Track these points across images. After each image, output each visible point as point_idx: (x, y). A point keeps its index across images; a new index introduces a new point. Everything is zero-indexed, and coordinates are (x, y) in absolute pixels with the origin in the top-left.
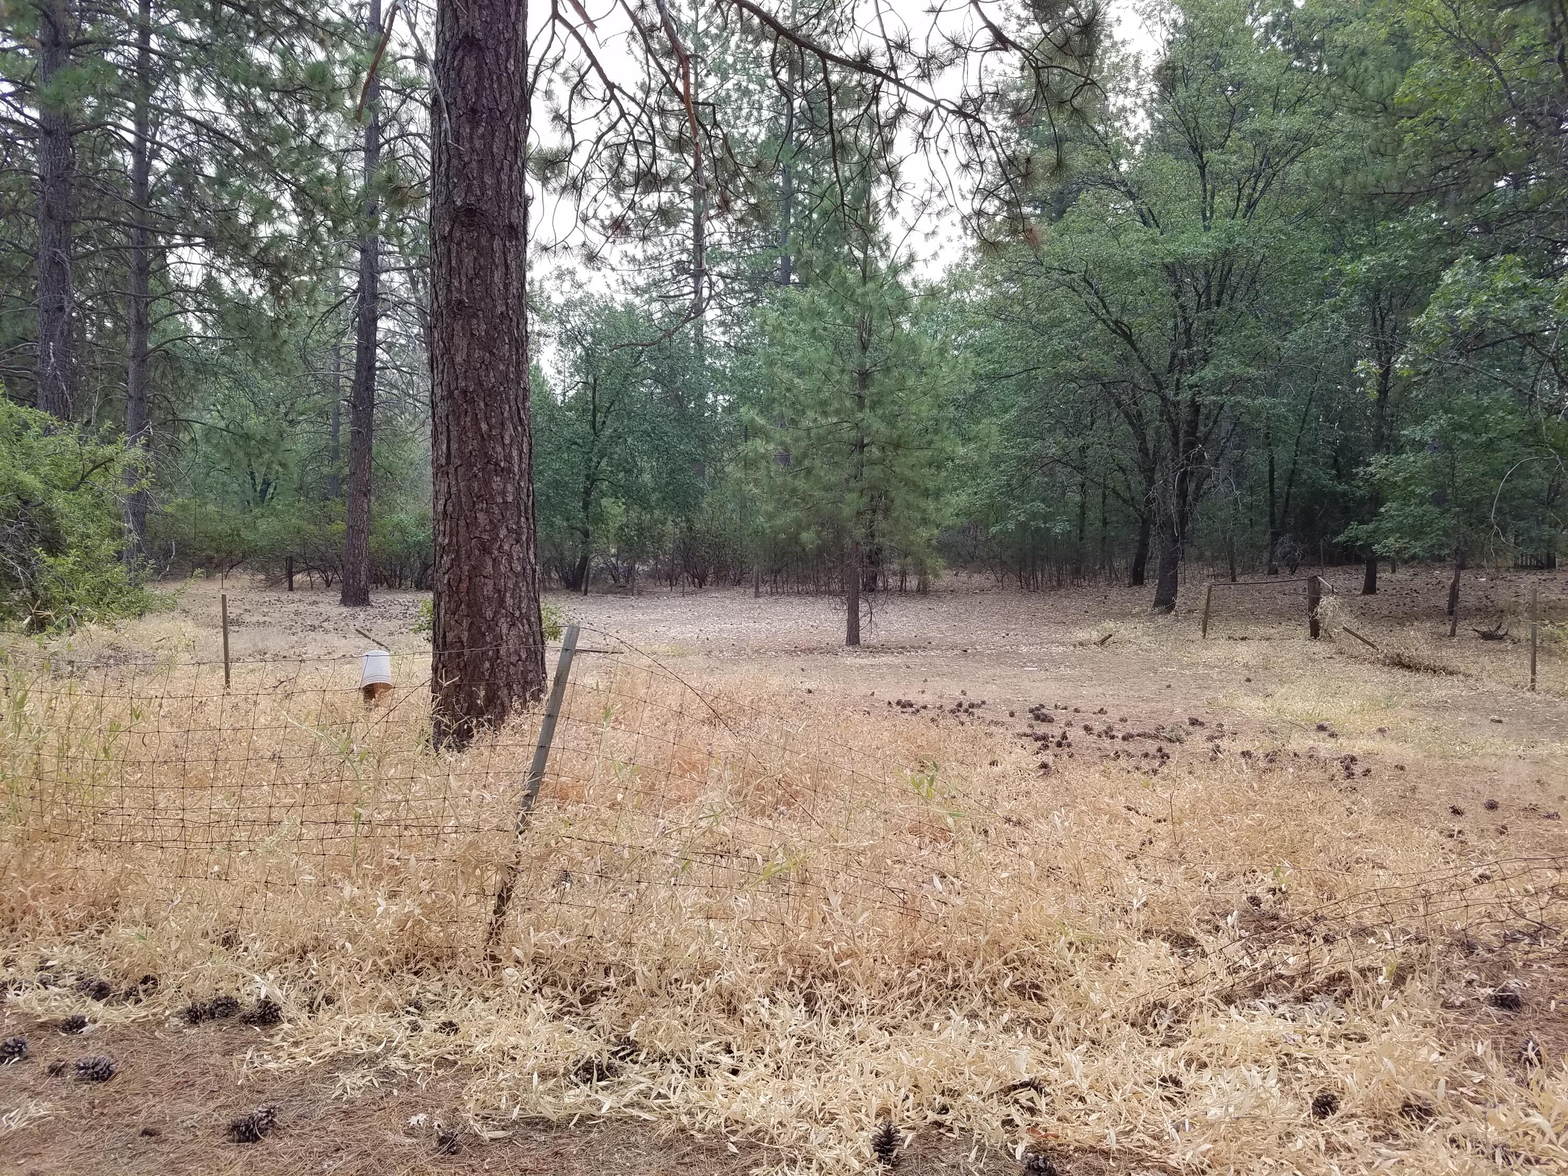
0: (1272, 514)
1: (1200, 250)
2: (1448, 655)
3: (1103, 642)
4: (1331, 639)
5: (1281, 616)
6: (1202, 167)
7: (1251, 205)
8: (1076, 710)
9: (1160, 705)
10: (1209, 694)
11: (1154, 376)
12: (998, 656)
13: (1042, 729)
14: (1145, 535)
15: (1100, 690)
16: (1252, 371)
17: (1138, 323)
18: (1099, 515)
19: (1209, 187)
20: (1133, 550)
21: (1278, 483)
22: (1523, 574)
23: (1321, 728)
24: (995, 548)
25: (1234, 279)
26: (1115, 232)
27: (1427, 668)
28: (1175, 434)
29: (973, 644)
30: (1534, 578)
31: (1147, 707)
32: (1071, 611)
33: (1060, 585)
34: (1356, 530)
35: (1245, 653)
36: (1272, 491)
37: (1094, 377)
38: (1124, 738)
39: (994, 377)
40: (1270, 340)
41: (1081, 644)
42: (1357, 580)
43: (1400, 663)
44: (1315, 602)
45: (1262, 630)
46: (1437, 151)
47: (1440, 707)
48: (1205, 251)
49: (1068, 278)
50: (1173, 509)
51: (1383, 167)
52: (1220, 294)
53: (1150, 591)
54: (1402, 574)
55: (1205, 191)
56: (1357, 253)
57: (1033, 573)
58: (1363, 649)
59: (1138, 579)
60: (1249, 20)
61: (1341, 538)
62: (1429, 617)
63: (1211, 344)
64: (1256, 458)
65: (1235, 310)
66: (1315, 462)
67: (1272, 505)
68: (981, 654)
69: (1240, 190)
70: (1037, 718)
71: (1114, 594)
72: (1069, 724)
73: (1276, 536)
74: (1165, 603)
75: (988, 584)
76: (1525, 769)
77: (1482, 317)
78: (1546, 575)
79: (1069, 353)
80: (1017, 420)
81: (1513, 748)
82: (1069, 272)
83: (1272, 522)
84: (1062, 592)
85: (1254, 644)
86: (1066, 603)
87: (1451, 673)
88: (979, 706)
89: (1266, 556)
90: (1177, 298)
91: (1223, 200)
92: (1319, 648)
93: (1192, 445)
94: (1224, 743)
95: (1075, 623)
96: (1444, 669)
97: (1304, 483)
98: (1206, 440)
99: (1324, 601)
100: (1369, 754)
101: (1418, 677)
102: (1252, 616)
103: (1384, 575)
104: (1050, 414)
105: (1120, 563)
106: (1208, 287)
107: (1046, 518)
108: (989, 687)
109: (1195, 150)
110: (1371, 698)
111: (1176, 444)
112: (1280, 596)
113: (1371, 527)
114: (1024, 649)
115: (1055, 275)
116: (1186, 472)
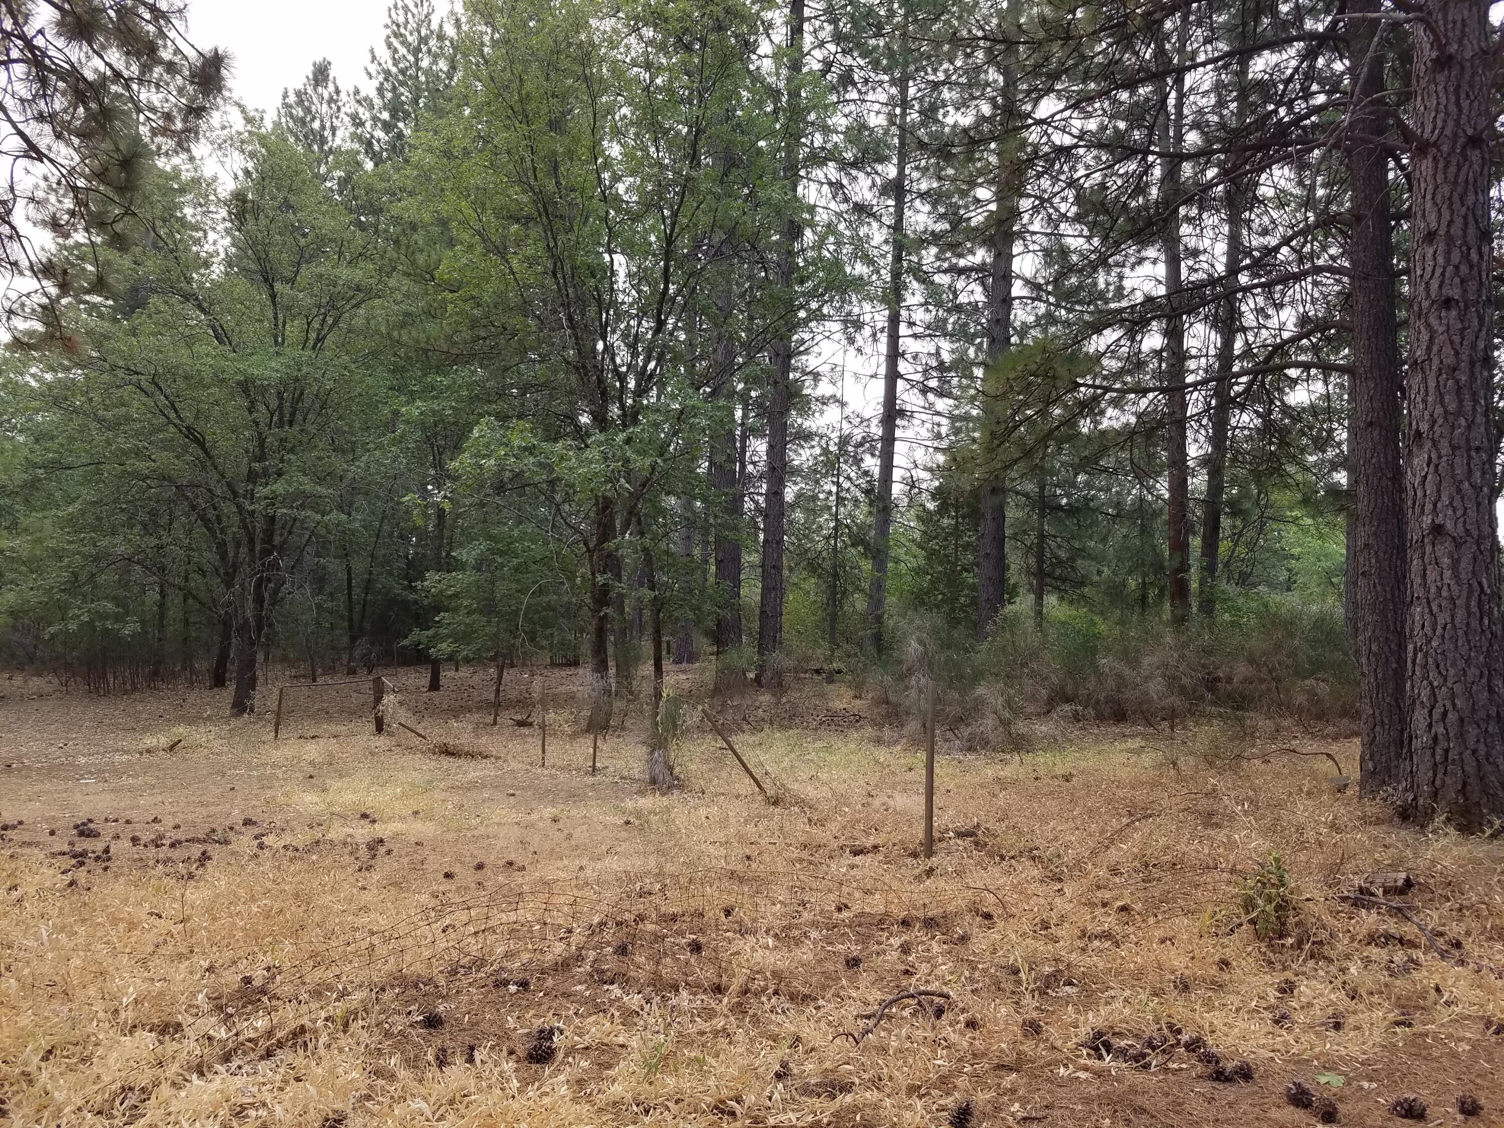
0: (351, 620)
1: (267, 373)
2: (485, 742)
3: (172, 748)
4: (391, 734)
5: (354, 714)
6: (273, 296)
7: (320, 339)
8: (128, 822)
9: (219, 808)
10: (269, 793)
11: (229, 484)
12: (50, 769)
13: (83, 844)
14: (226, 636)
15: (160, 798)
16: (320, 490)
17: (213, 431)
18: (181, 615)
19: (280, 316)
20: (215, 650)
21: (356, 591)
22: (556, 671)
23: (364, 816)
24: (60, 649)
25: (307, 402)
26: (189, 341)
27: (467, 754)
28: (251, 541)
29: (19, 758)
30: (563, 673)
31: (204, 812)
32: (144, 716)
33: (134, 689)
34: (417, 635)
35: (313, 751)
36: (350, 598)
37: (165, 478)
38: (172, 845)
39: (54, 466)
40: (338, 463)
41: (149, 751)
42: (422, 678)
43: (448, 752)
44: (378, 700)
45: (333, 728)
46: (474, 324)
47: (473, 786)
48: (274, 374)
49: (135, 378)
50: (249, 614)
51: (432, 327)
52: (293, 414)
53: (228, 694)
54: (464, 672)
55: (276, 318)
56: (412, 397)
57: (104, 677)
58: (417, 741)
59: (219, 681)
60: (323, 169)
61: (405, 642)
62: (479, 709)
63: (282, 461)
64: (334, 566)
65: (307, 433)
66: (390, 573)
67: (350, 611)
68: (29, 768)
69: (309, 324)
70: (82, 834)
71: (192, 698)
72: (117, 837)
73: (353, 639)
74: (240, 707)
75: (49, 689)
76: (516, 833)
77: (502, 468)
78: (573, 671)
79: (138, 453)
80: (83, 512)
81: (513, 817)
82: (137, 373)
83: (351, 626)
84: (137, 695)
85: (322, 742)
86: (139, 708)
87: (486, 757)
88: (14, 827)
89: (345, 658)
90: (250, 412)
91: (293, 329)
92: (381, 742)
93: (269, 553)
94: (268, 840)
95: (146, 730)
96: (480, 754)
97: (380, 592)
98: (281, 549)
99: (385, 700)
100: (396, 835)
101: (461, 762)
102: (327, 715)
103: (448, 675)
104: (122, 510)
105: (203, 664)
106: (280, 407)
107: (118, 618)
108: (31, 805)
109: (266, 280)
110: (413, 785)
111: (252, 550)
112: (355, 695)
113: (430, 633)
114: (82, 760)
115: (120, 373)
116: (261, 578)
